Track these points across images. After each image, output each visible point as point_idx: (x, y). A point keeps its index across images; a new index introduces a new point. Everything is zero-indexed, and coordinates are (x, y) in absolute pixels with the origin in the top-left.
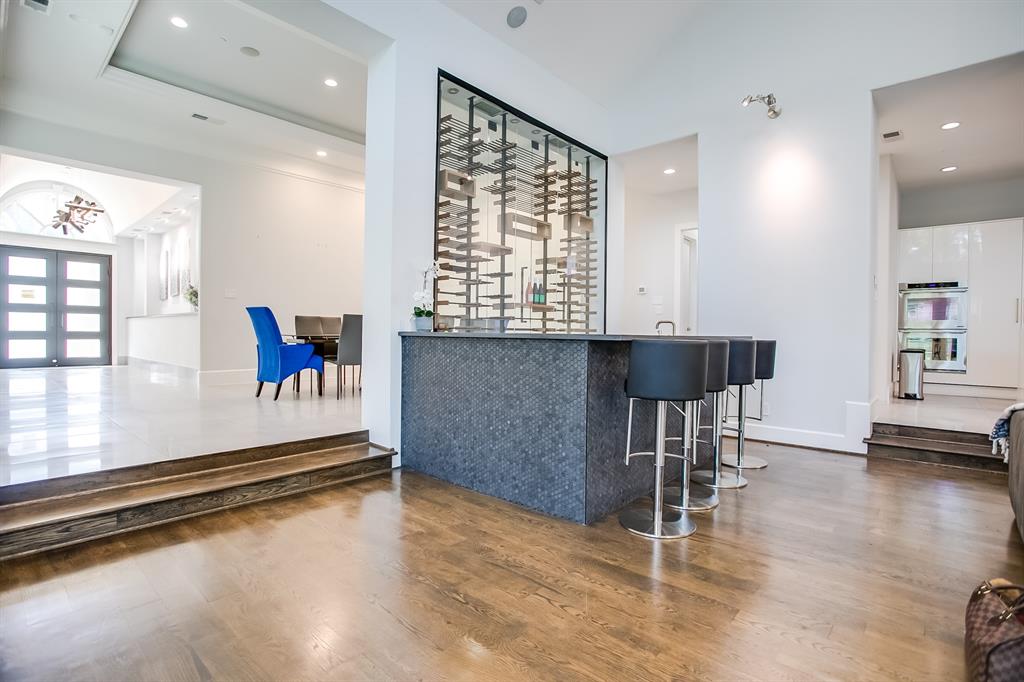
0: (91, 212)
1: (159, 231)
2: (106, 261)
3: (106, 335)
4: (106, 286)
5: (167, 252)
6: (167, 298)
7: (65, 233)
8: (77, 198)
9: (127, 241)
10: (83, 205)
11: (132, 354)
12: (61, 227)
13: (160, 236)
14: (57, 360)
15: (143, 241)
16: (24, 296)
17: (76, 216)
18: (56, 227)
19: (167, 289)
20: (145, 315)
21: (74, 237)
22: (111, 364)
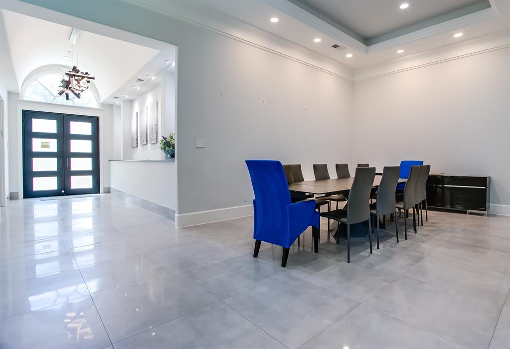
0: (85, 79)
1: (132, 98)
2: (95, 121)
3: (95, 173)
4: (95, 138)
5: (137, 113)
6: (137, 146)
7: (68, 99)
8: (74, 68)
9: (109, 106)
10: (79, 74)
11: (113, 186)
12: (64, 94)
13: (131, 102)
14: (64, 190)
15: (120, 106)
16: (42, 146)
17: (74, 83)
18: (61, 94)
19: (137, 140)
20: (122, 159)
21: (74, 102)
22: (99, 193)
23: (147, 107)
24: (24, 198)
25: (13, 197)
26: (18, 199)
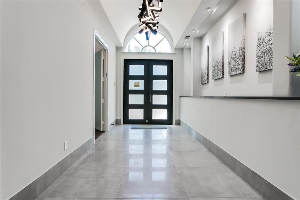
3: (169, 107)
4: (170, 78)
5: (208, 47)
6: (208, 82)
9: (180, 50)
11: (183, 120)
13: (200, 39)
14: (148, 120)
16: (135, 86)
19: (208, 75)
20: (192, 95)
21: (155, 50)
22: (172, 124)
23: (223, 33)
24: (124, 124)
25: (117, 123)
26: (120, 124)
